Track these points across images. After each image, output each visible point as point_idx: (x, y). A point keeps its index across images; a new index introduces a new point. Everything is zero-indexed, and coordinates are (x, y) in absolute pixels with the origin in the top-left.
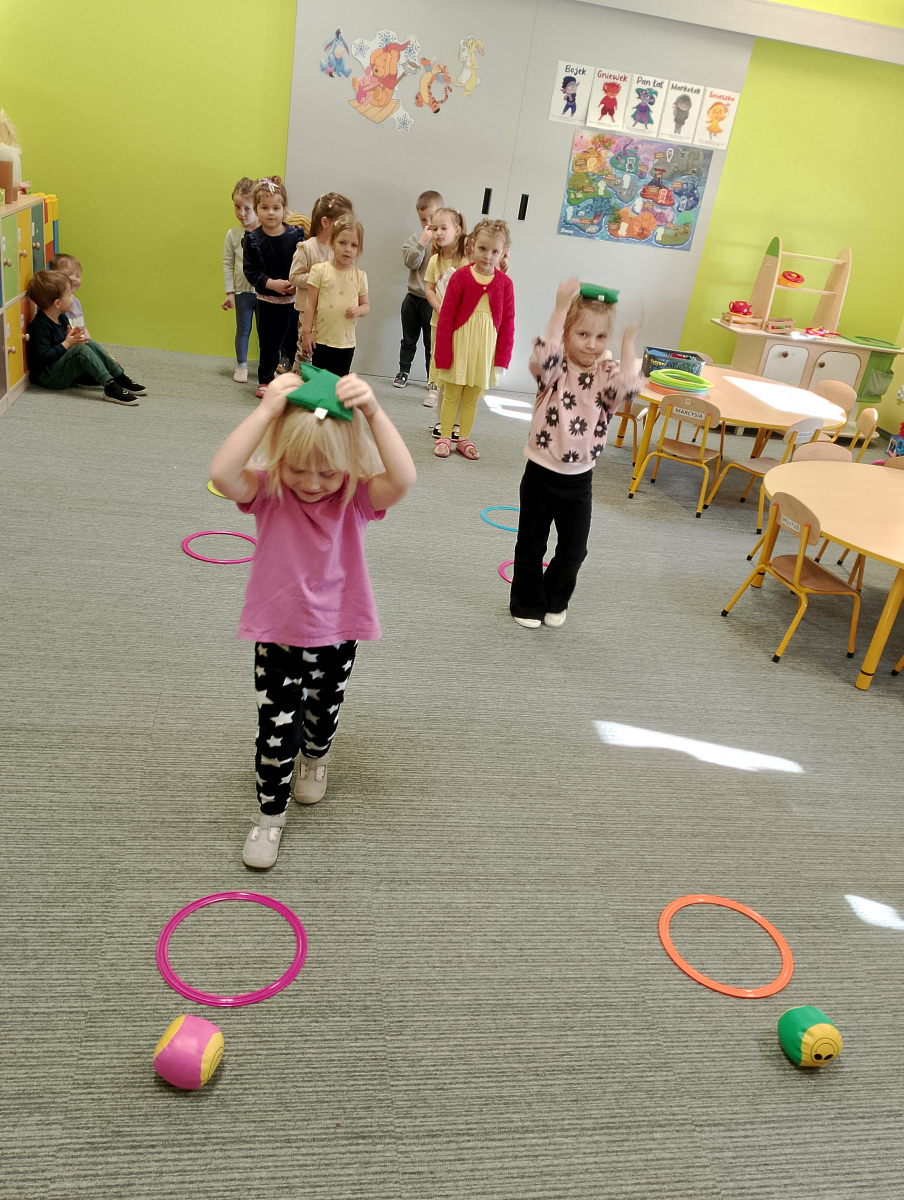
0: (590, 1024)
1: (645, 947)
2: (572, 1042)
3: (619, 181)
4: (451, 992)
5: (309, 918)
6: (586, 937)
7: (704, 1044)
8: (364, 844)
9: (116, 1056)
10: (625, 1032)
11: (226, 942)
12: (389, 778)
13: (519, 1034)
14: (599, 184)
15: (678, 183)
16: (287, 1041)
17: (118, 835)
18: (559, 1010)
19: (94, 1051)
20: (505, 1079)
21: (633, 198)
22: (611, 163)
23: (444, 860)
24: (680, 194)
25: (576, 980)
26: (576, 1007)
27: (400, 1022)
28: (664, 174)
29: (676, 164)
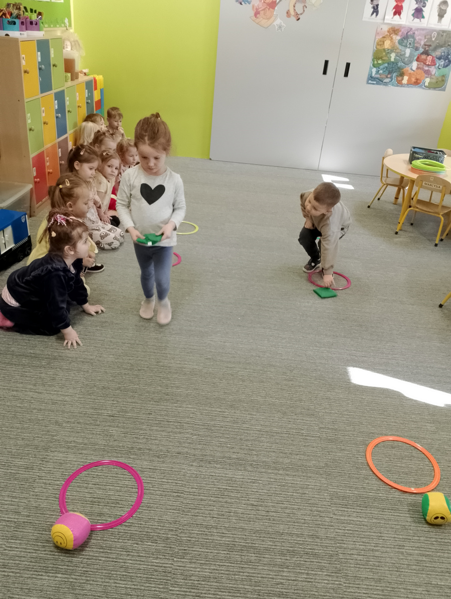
0: (299, 565)
1: (346, 518)
2: (285, 576)
3: (403, 53)
4: (219, 534)
5: (149, 479)
6: (310, 508)
7: (370, 587)
8: (191, 436)
9: (24, 550)
10: (321, 573)
11: (100, 489)
12: (215, 397)
13: (254, 567)
14: (391, 55)
15: (438, 53)
16: (118, 554)
17: (60, 420)
18: (283, 554)
19: (13, 546)
20: (238, 595)
21: (411, 62)
22: (399, 43)
23: (235, 450)
24: (439, 59)
25: (298, 536)
26: (293, 553)
27: (185, 550)
28: (430, 47)
29: (437, 41)
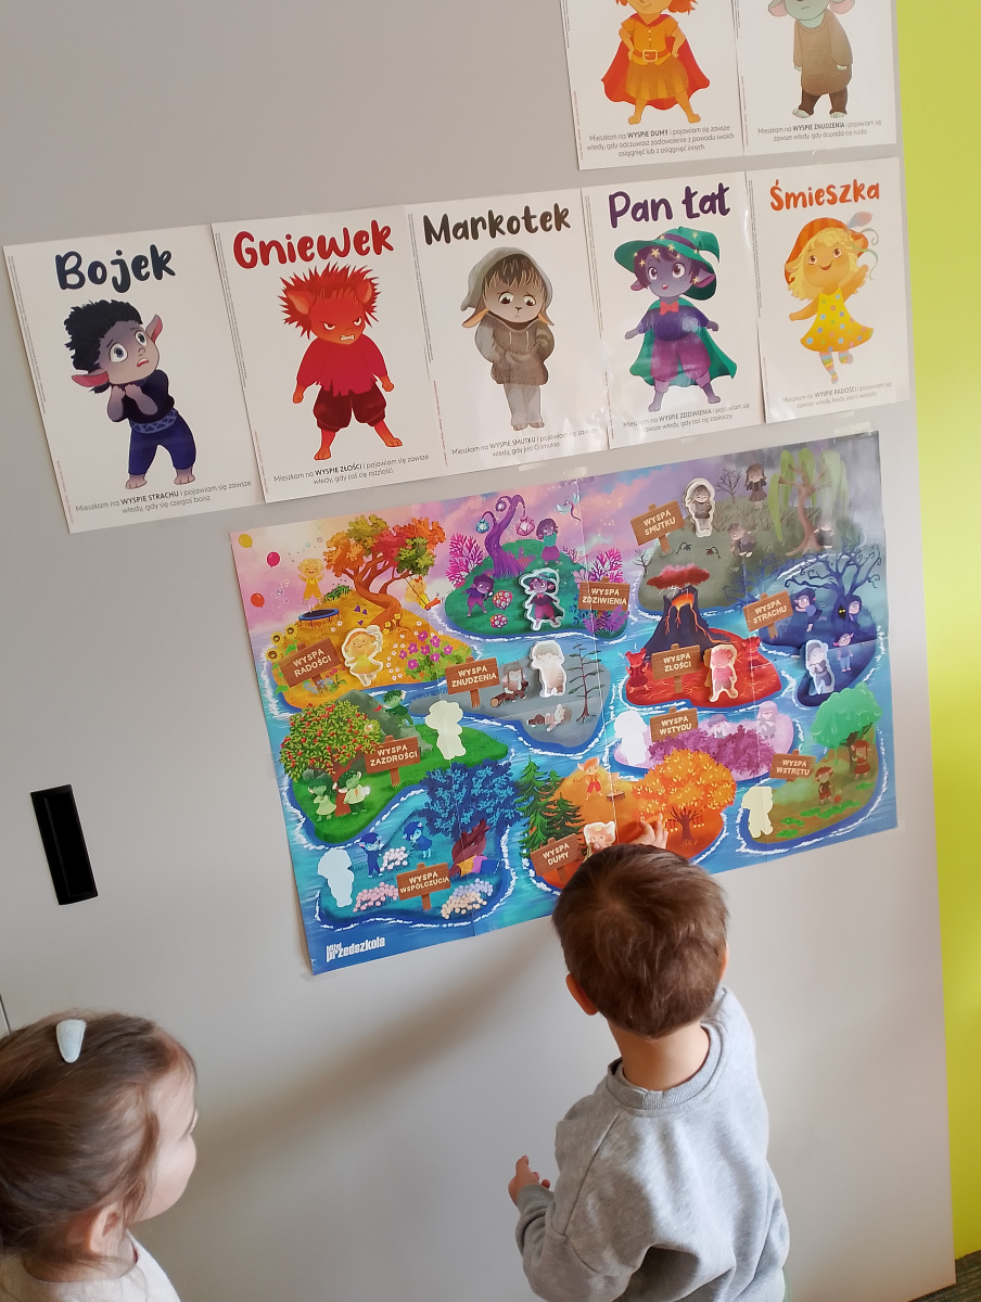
3: (516, 679)
15: (772, 602)
22: (455, 621)
24: (792, 640)
28: (703, 589)
29: (738, 536)
